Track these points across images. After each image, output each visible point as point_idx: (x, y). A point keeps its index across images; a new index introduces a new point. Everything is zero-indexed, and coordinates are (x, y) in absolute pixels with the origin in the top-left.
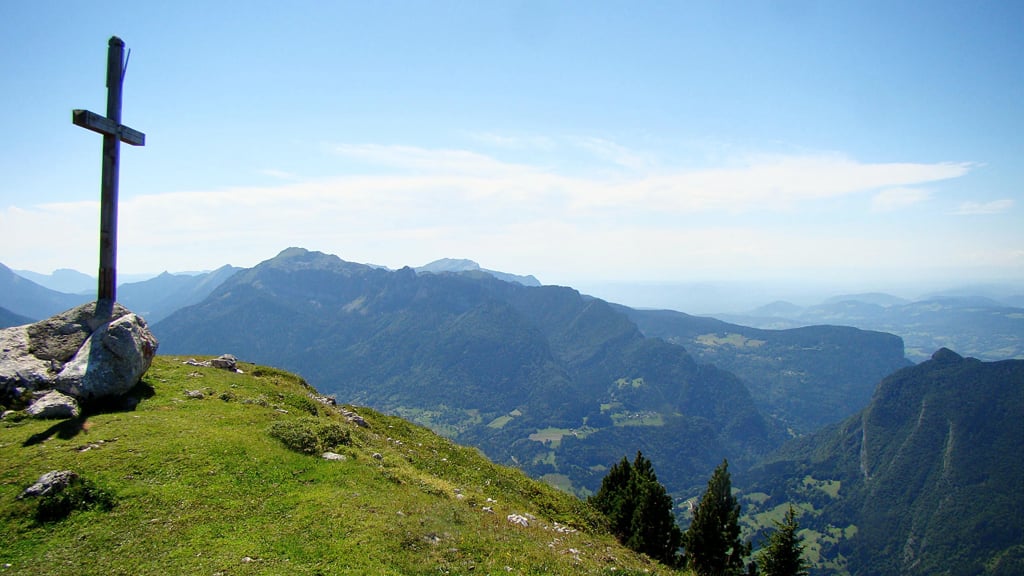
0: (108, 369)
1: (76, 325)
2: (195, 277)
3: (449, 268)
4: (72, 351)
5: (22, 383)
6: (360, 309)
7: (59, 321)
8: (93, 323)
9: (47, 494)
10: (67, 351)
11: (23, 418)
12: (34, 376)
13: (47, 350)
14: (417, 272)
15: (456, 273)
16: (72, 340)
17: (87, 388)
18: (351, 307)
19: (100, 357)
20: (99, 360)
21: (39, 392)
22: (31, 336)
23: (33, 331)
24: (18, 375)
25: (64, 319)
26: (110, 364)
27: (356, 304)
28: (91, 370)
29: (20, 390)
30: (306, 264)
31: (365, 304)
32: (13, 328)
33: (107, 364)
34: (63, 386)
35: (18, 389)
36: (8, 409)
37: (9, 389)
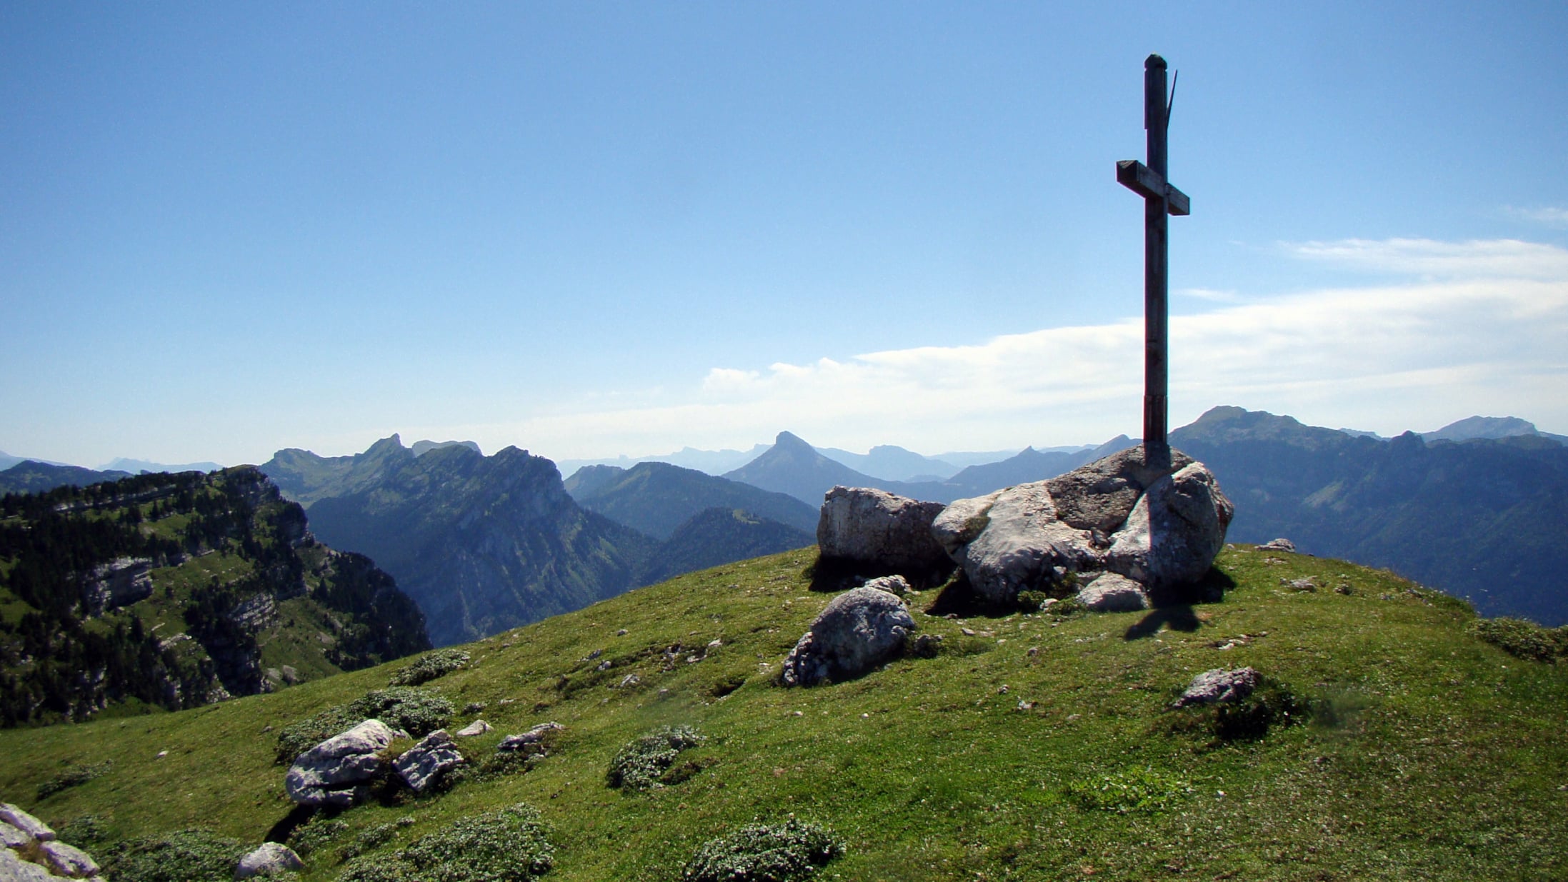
0: (1178, 543)
1: (1119, 480)
2: (1074, 455)
3: (1482, 433)
4: (1119, 517)
5: (1060, 560)
6: (1333, 503)
7: (1090, 474)
8: (1143, 476)
9: (1228, 699)
10: (1112, 517)
11: (1074, 609)
12: (1076, 551)
13: (1083, 515)
14: (1426, 441)
15: (1494, 442)
16: (1115, 504)
17: (1153, 569)
18: (1316, 500)
19: (1166, 524)
20: (1164, 528)
21: (1084, 575)
22: (1054, 496)
23: (1054, 489)
24: (1054, 549)
25: (1098, 471)
26: (1181, 536)
27: (1325, 494)
28: (1158, 545)
29: (1059, 569)
30: (1245, 431)
31: (1340, 495)
32: (1028, 485)
33: (1177, 535)
34: (1120, 565)
35: (1056, 568)
36: (1047, 597)
37: (1044, 568)
